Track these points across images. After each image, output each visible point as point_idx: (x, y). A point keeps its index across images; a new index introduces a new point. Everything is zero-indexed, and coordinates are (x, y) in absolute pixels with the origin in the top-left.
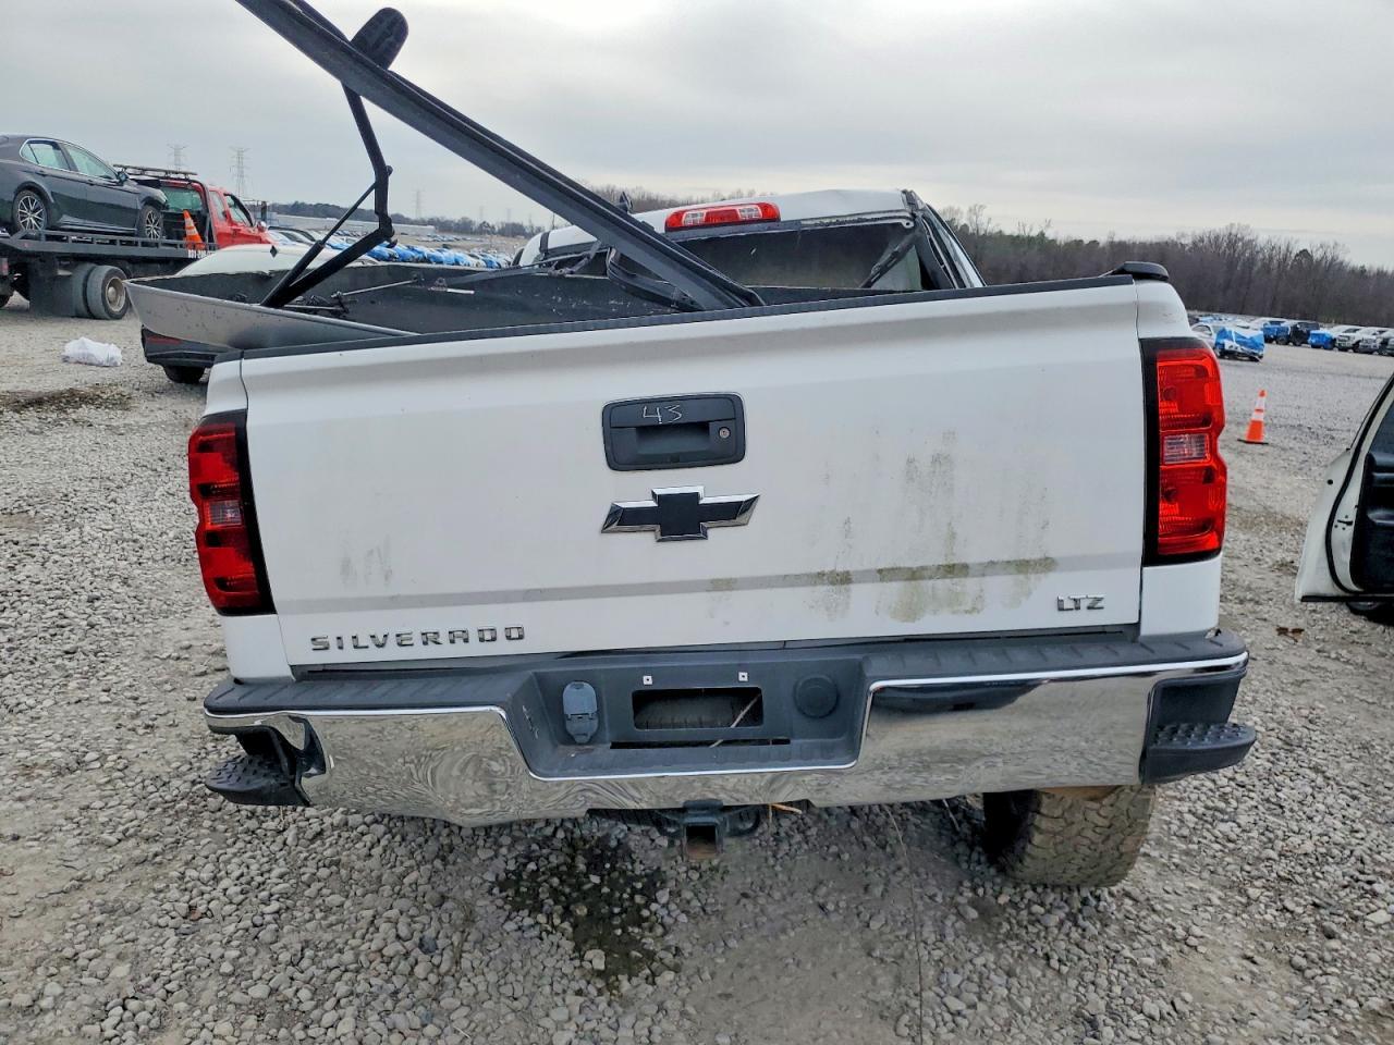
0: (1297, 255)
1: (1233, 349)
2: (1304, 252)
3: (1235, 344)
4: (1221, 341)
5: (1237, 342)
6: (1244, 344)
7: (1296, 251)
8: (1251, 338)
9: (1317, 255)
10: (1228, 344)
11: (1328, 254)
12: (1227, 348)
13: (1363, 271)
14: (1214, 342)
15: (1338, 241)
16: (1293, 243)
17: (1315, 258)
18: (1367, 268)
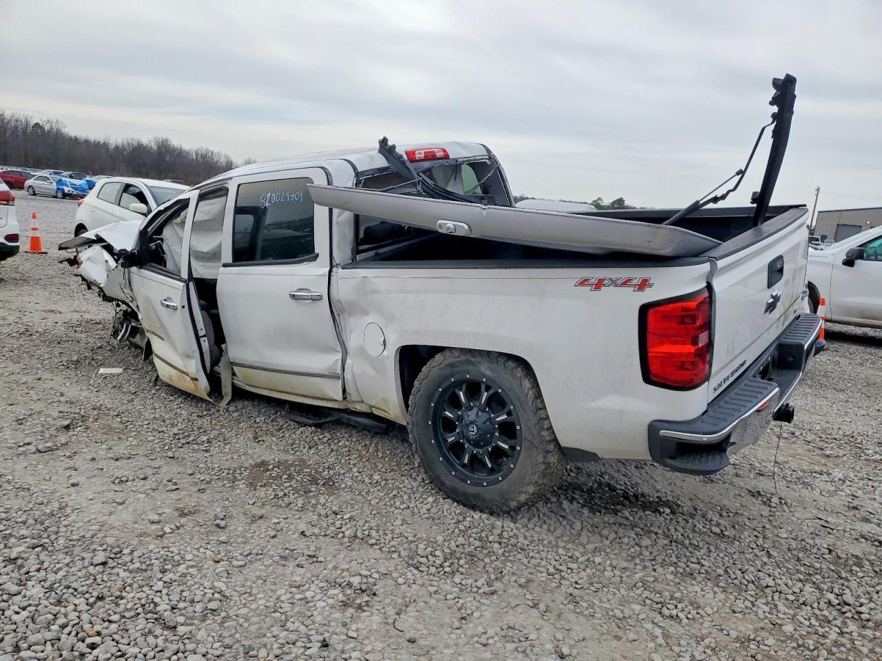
0: (33, 127)
1: (70, 192)
2: (37, 124)
3: (71, 189)
4: (61, 187)
5: (72, 188)
6: (76, 189)
7: (32, 124)
8: (80, 185)
9: (47, 127)
10: (66, 190)
11: (54, 127)
12: (66, 191)
13: (76, 139)
14: (55, 188)
15: (58, 119)
16: (29, 118)
17: (46, 129)
18: (78, 136)
